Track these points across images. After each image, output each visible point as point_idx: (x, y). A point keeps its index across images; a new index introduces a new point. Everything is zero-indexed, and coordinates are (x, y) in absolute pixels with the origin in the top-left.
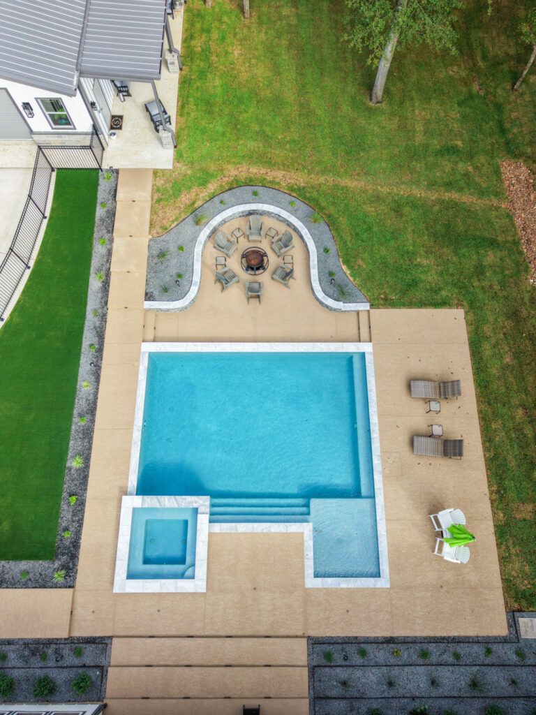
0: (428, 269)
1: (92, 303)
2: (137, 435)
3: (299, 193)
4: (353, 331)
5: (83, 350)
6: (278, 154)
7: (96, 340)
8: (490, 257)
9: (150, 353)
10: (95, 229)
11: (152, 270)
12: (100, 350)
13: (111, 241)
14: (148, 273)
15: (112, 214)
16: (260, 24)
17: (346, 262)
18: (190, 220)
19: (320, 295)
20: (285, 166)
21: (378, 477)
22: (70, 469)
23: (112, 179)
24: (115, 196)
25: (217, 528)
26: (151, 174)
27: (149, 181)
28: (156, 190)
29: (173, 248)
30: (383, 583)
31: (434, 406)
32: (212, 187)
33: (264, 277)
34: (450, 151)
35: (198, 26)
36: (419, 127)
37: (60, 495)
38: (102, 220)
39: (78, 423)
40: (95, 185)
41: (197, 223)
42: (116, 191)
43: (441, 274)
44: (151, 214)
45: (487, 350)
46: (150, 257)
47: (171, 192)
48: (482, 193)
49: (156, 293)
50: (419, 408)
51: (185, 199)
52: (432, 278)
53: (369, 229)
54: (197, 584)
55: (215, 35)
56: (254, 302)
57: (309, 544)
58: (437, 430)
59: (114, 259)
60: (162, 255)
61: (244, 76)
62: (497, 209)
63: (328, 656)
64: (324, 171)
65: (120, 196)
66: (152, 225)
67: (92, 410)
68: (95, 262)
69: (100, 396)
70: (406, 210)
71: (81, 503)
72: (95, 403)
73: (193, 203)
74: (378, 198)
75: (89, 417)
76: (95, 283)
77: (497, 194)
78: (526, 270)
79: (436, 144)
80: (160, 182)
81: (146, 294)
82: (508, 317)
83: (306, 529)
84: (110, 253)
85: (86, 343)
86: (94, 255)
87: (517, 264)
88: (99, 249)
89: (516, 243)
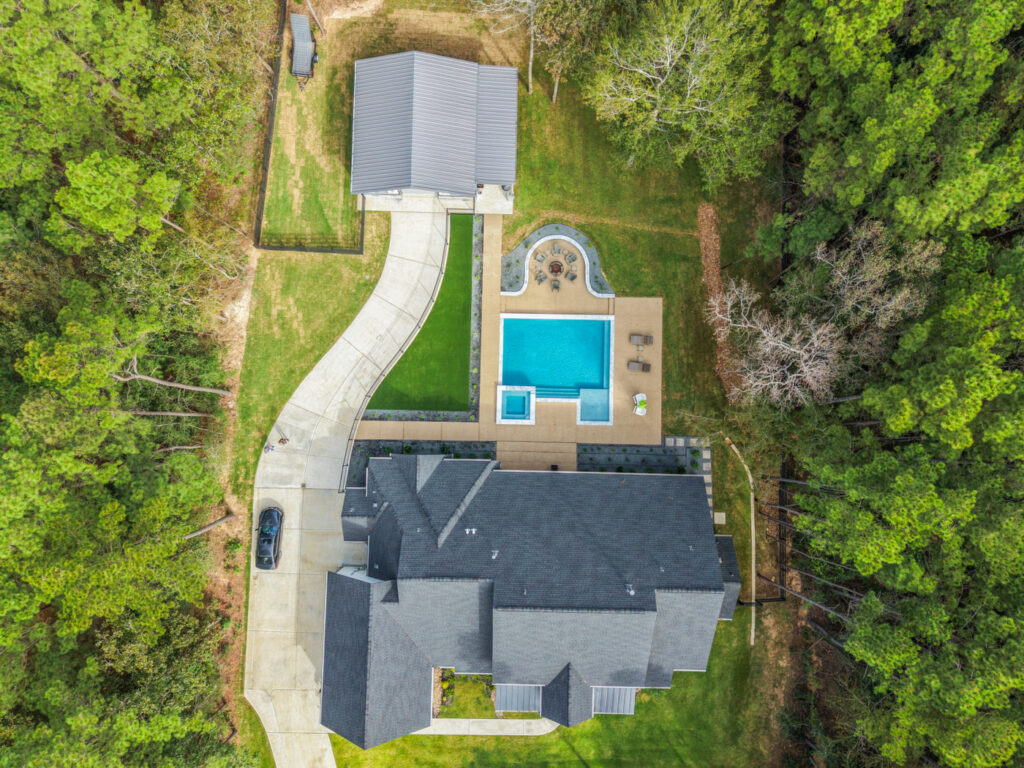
0: (647, 275)
1: (474, 291)
3: (581, 228)
4: (605, 308)
5: (472, 317)
6: (571, 203)
7: (478, 311)
8: (682, 267)
10: (472, 250)
11: (504, 275)
12: (480, 317)
13: (482, 257)
14: (502, 276)
15: (482, 241)
16: (562, 107)
17: (605, 270)
18: (522, 245)
19: (590, 289)
20: (575, 211)
21: (611, 380)
22: (472, 373)
23: (481, 220)
24: (483, 230)
25: (539, 400)
26: (501, 217)
27: (501, 222)
28: (504, 227)
29: (514, 261)
30: (610, 423)
31: (641, 348)
32: (534, 225)
33: (561, 277)
34: (669, 200)
35: (524, 110)
36: (653, 185)
37: (468, 384)
38: (476, 244)
39: (473, 353)
40: (470, 225)
41: (526, 247)
42: (483, 228)
43: (654, 277)
44: (502, 242)
45: (671, 319)
46: (503, 267)
47: (512, 228)
48: (684, 227)
49: (506, 287)
50: (634, 348)
51: (519, 232)
52: (648, 279)
53: (618, 251)
54: (531, 421)
55: (534, 117)
56: (555, 291)
57: (579, 408)
58: (640, 359)
59: (484, 267)
60: (509, 265)
61: (552, 148)
62: (691, 236)
63: (585, 450)
64: (596, 214)
65: (485, 231)
66: (503, 248)
67: (479, 346)
68: (474, 269)
69: (482, 339)
70: (640, 238)
71: (478, 388)
72: (480, 343)
73: (524, 234)
74: (625, 231)
75: (478, 349)
76: (475, 281)
77: (692, 227)
78: (701, 275)
79: (661, 195)
80: (506, 222)
81: (501, 288)
82: (686, 302)
83: (577, 402)
84: (481, 264)
85: (473, 313)
86: (473, 265)
87: (697, 271)
88: (475, 262)
89: (699, 258)
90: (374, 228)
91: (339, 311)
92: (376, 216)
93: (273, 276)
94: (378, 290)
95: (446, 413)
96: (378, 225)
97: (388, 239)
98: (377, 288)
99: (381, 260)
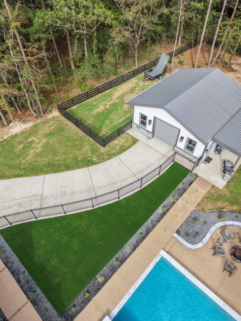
1: (154, 217)
2: (132, 291)
5: (137, 233)
7: (145, 233)
9: (162, 256)
10: (174, 191)
11: (187, 222)
12: (143, 238)
13: (178, 199)
14: (184, 222)
15: (185, 190)
18: (216, 214)
22: (96, 279)
23: (194, 178)
24: (190, 184)
26: (211, 186)
27: (208, 188)
29: (202, 220)
32: (235, 208)
37: (84, 287)
38: (179, 189)
39: (114, 262)
40: (185, 176)
41: (219, 217)
42: (192, 183)
44: (201, 201)
46: (190, 217)
47: (215, 197)
49: (182, 233)
59: (174, 206)
60: (195, 219)
65: (193, 185)
66: (198, 205)
67: (122, 261)
68: (166, 202)
69: (130, 257)
71: (89, 300)
72: (126, 259)
73: (223, 208)
75: (120, 263)
76: (160, 210)
80: (213, 191)
81: (178, 230)
84: (174, 203)
85: (140, 231)
86: (167, 199)
88: (170, 199)
90: (123, 141)
91: (60, 163)
92: (129, 138)
93: (51, 126)
94: (92, 168)
95: (42, 295)
96: (126, 141)
97: (124, 150)
98: (94, 167)
99: (110, 156)
